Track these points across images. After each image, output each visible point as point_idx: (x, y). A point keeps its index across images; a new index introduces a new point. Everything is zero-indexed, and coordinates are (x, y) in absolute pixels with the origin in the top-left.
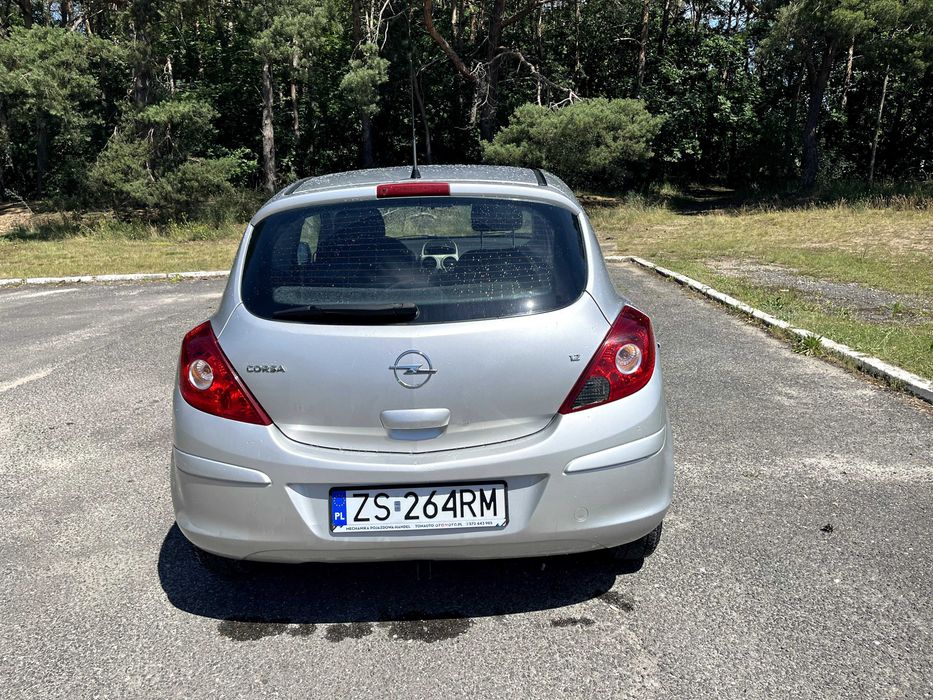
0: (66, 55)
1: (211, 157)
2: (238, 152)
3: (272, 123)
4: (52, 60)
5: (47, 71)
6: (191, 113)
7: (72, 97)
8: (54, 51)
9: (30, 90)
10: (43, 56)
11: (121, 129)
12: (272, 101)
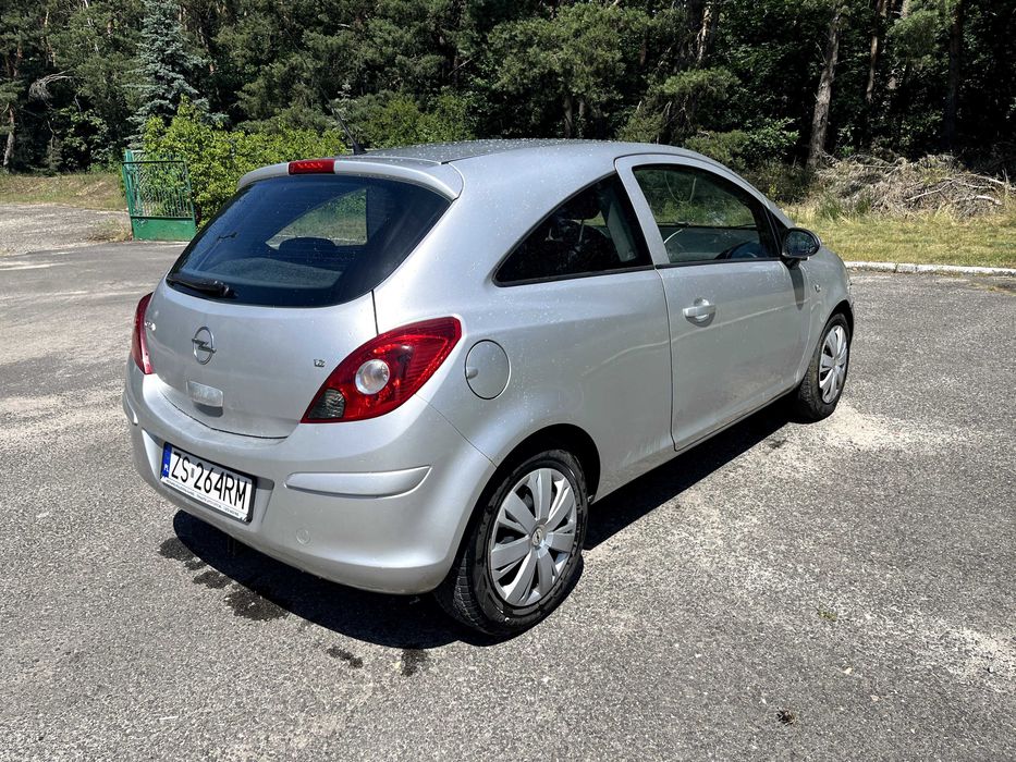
0: (597, 32)
1: (748, 129)
2: (780, 123)
3: (831, 86)
4: (584, 37)
5: (577, 50)
6: (706, 82)
7: (597, 73)
8: (587, 28)
9: (557, 68)
10: (577, 34)
11: (644, 103)
12: (835, 59)
